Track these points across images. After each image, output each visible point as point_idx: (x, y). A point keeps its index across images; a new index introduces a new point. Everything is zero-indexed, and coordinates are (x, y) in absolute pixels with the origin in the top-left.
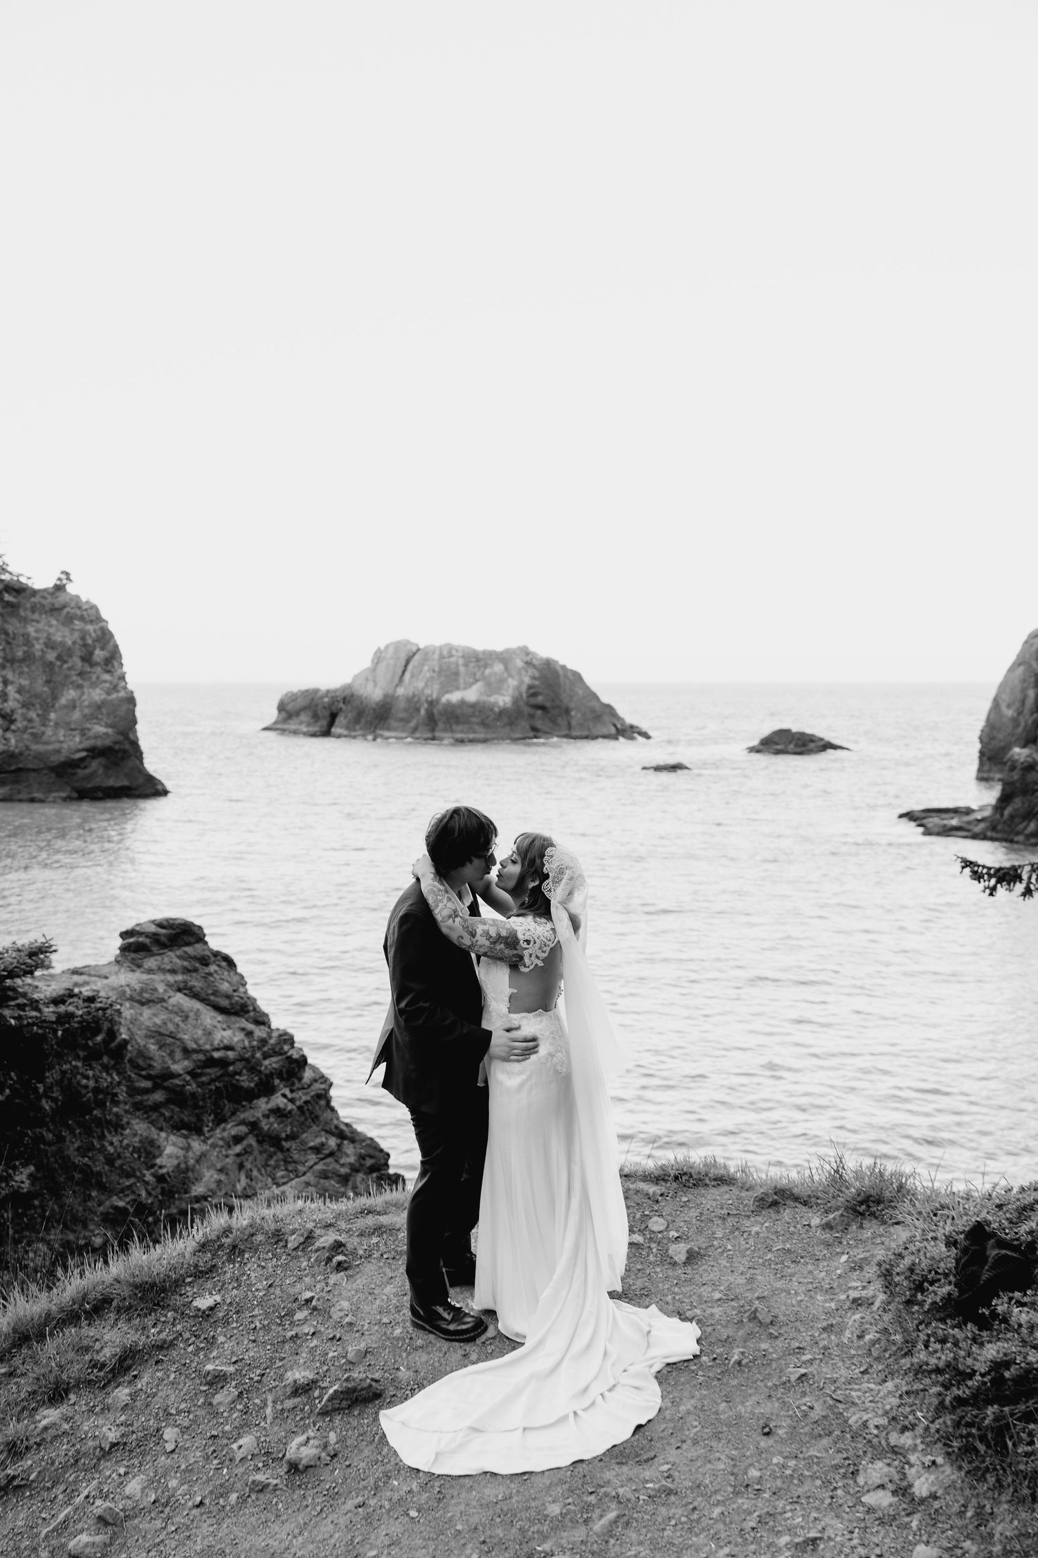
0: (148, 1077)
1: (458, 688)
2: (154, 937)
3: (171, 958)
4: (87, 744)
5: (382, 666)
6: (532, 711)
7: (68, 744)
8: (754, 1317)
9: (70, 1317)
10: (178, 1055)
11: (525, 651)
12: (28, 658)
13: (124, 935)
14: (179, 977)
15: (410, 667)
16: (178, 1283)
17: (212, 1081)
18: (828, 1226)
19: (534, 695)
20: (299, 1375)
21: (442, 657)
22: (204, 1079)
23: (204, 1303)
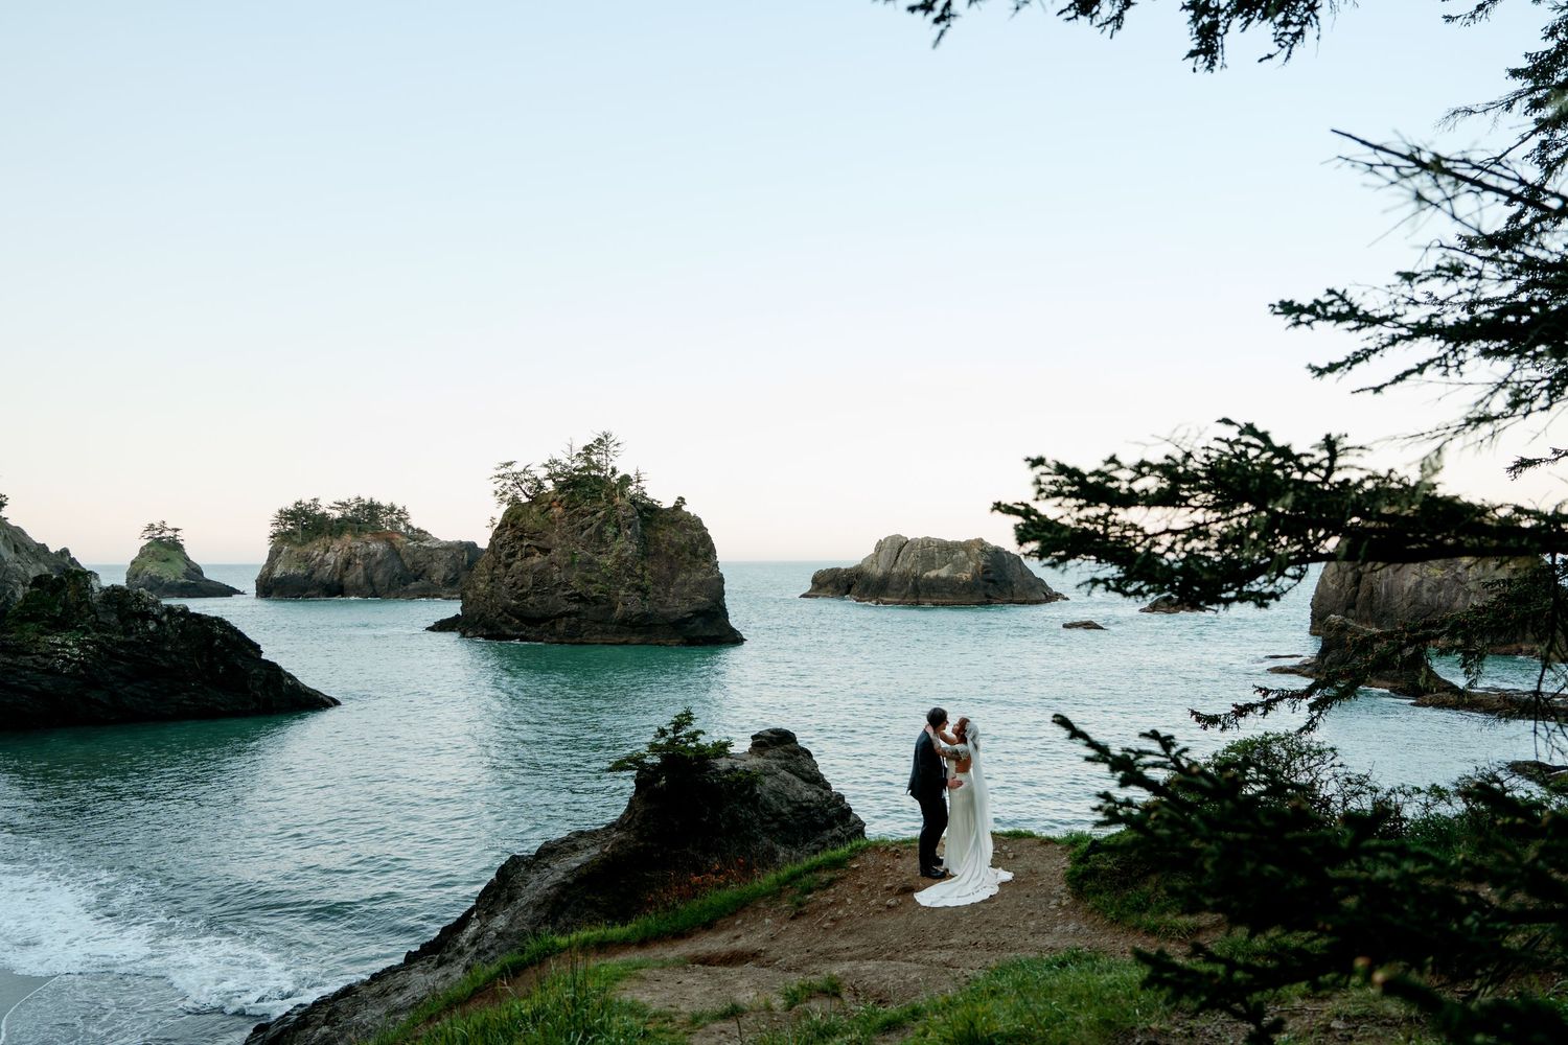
0: (770, 815)
1: (934, 568)
2: (770, 739)
3: (779, 751)
4: (692, 608)
5: (882, 554)
6: (985, 583)
7: (679, 607)
8: (1031, 871)
9: (808, 871)
10: (785, 804)
11: (980, 542)
12: (657, 553)
13: (753, 737)
14: (784, 762)
15: (901, 554)
16: (845, 861)
17: (802, 818)
18: (1062, 849)
19: (988, 572)
20: (888, 885)
21: (923, 547)
22: (798, 817)
23: (855, 866)
